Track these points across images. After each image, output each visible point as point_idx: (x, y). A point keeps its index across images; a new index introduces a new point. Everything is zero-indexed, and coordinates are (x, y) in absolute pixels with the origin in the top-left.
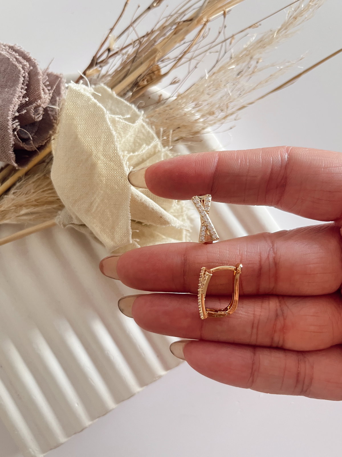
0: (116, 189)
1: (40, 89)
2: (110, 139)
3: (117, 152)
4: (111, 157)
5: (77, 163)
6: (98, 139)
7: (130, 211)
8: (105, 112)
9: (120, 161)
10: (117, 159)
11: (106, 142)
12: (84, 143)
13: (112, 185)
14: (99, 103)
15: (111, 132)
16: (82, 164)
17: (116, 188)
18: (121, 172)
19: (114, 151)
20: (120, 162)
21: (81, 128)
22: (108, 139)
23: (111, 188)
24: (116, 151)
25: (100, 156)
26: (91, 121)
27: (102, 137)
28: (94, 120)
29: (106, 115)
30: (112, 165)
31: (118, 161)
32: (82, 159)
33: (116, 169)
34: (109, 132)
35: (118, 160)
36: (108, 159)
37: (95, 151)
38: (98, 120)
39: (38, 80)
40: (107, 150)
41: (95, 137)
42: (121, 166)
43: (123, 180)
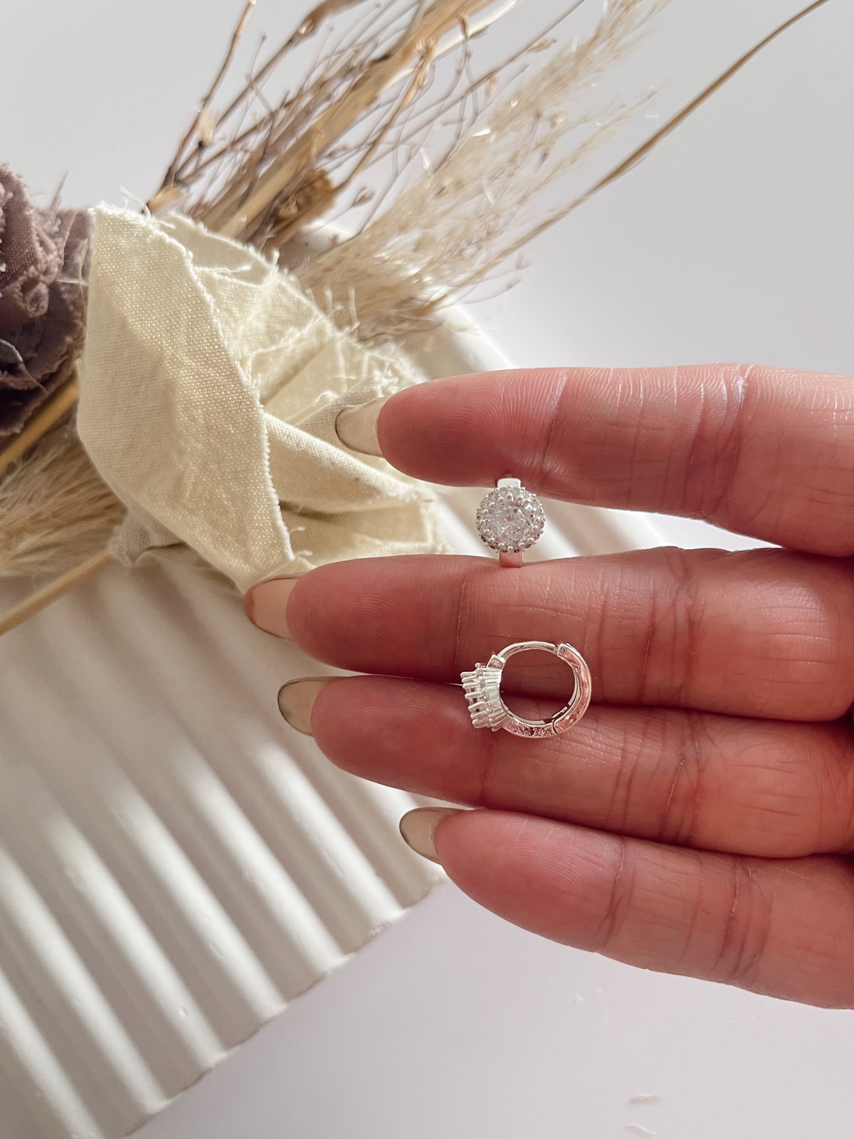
0: (233, 434)
1: (34, 241)
2: (201, 314)
3: (219, 341)
4: (208, 355)
5: (133, 384)
6: (174, 318)
7: (272, 485)
8: (185, 255)
9: (230, 361)
10: (221, 359)
11: (192, 322)
12: (143, 334)
13: (222, 426)
14: (170, 237)
15: (200, 296)
16: (144, 386)
17: (233, 432)
18: (237, 392)
19: (212, 339)
20: (230, 365)
21: (132, 302)
22: (197, 315)
23: (218, 432)
24: (217, 338)
25: (182, 359)
26: (155, 280)
27: (182, 312)
28: (162, 278)
29: (185, 260)
30: (213, 375)
31: (224, 362)
32: (143, 374)
33: (223, 385)
34: (197, 297)
35: (225, 360)
36: (199, 362)
37: (169, 350)
38: (171, 275)
39: (26, 221)
40: (197, 341)
41: (166, 316)
42: (233, 375)
43: (245, 408)
